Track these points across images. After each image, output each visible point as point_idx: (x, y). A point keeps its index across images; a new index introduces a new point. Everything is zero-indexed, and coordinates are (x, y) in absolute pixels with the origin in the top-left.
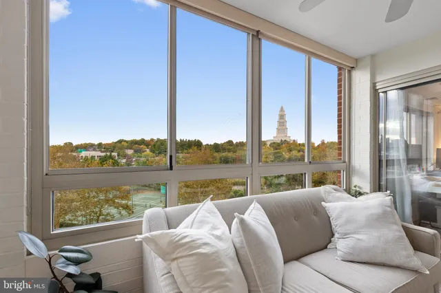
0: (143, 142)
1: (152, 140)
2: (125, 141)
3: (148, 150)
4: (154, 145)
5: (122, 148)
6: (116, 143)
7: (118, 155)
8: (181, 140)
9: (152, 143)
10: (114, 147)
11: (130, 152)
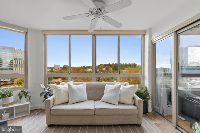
0: (109, 65)
1: (113, 64)
2: (103, 65)
3: (111, 68)
4: (114, 66)
5: (101, 68)
6: (99, 65)
7: (100, 71)
8: (125, 64)
9: (113, 65)
10: (99, 67)
11: (104, 69)
